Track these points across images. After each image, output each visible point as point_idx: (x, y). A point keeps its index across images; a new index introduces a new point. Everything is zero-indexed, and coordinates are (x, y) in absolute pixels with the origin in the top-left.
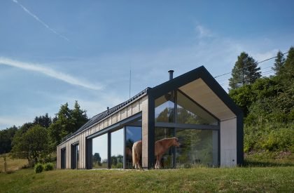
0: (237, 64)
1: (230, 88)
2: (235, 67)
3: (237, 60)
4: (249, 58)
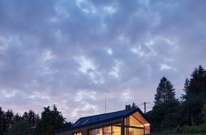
0: (160, 85)
1: (155, 101)
2: (159, 87)
3: (160, 82)
4: (168, 82)
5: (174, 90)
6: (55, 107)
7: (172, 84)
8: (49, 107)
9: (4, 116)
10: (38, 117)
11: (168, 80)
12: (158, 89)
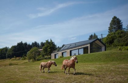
0: (112, 21)
1: (109, 31)
2: (111, 22)
3: (112, 19)
4: (117, 19)
5: (122, 23)
6: (51, 40)
7: (120, 20)
8: (48, 40)
9: (23, 45)
10: (39, 45)
11: (117, 18)
12: (110, 24)
